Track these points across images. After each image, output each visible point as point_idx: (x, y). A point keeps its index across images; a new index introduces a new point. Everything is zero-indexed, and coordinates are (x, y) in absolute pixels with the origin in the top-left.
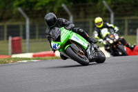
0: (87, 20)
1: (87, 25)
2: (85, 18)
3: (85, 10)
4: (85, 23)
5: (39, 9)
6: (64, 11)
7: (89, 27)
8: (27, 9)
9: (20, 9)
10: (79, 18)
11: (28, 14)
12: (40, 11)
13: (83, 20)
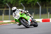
0: (46, 8)
1: (46, 10)
2: (46, 7)
3: (45, 4)
4: (46, 9)
5: (28, 3)
6: (38, 5)
7: (47, 11)
8: (24, 3)
9: (21, 4)
10: (43, 7)
11: (24, 6)
12: (29, 5)
13: (44, 8)
